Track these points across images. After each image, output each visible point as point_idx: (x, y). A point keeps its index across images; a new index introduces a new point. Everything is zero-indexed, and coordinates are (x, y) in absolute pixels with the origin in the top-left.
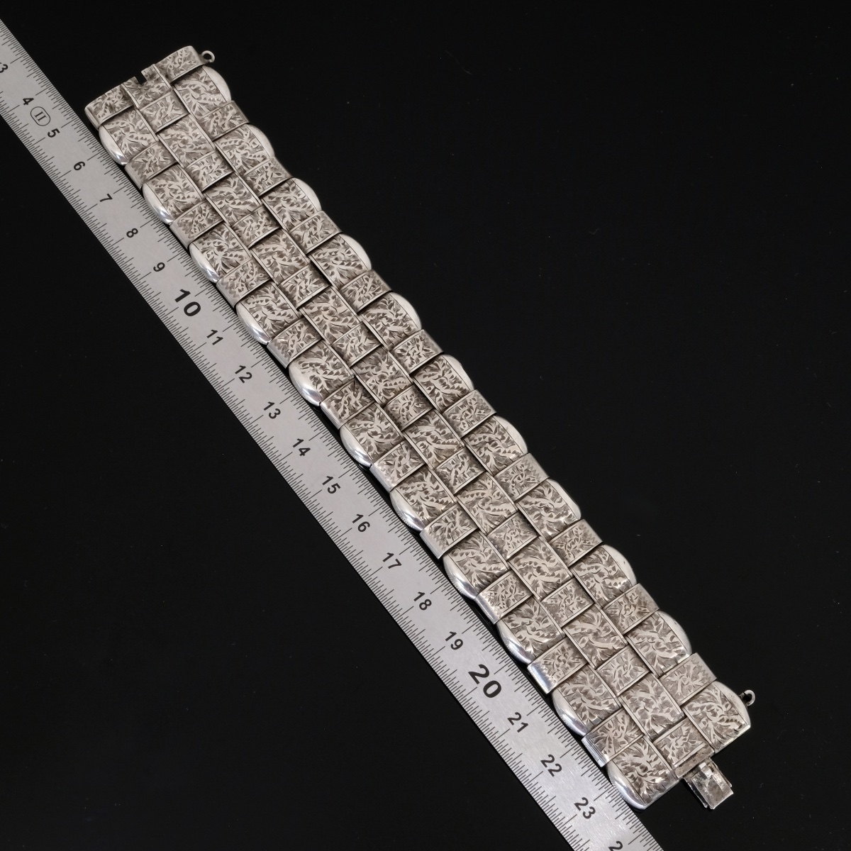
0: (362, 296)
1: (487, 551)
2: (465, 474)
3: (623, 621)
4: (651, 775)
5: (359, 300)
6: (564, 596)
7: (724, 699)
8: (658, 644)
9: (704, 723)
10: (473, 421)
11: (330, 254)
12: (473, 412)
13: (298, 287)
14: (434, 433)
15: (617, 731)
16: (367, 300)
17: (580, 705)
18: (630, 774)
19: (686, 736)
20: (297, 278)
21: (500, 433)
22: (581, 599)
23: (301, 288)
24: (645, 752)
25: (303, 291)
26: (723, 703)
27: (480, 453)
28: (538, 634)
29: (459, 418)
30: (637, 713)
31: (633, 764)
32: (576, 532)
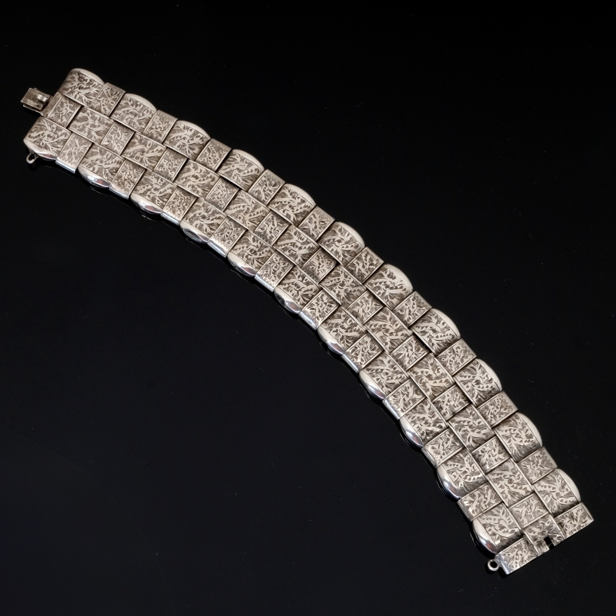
0: (365, 346)
1: (236, 178)
2: (267, 226)
3: (129, 167)
4: (75, 86)
5: (367, 342)
6: (174, 166)
7: (46, 147)
8: (101, 162)
9: (53, 128)
10: (270, 264)
11: (392, 379)
12: (272, 271)
13: (414, 350)
14: (297, 249)
15: (106, 102)
16: (361, 342)
17: (136, 106)
18: (88, 81)
19: (62, 116)
20: (415, 358)
21: (250, 259)
22: (162, 170)
23: (412, 350)
24: (84, 98)
25: (410, 348)
26: (46, 144)
27: (260, 243)
28: (180, 137)
29: (281, 264)
30: (98, 117)
31: (89, 88)
32: (181, 211)
